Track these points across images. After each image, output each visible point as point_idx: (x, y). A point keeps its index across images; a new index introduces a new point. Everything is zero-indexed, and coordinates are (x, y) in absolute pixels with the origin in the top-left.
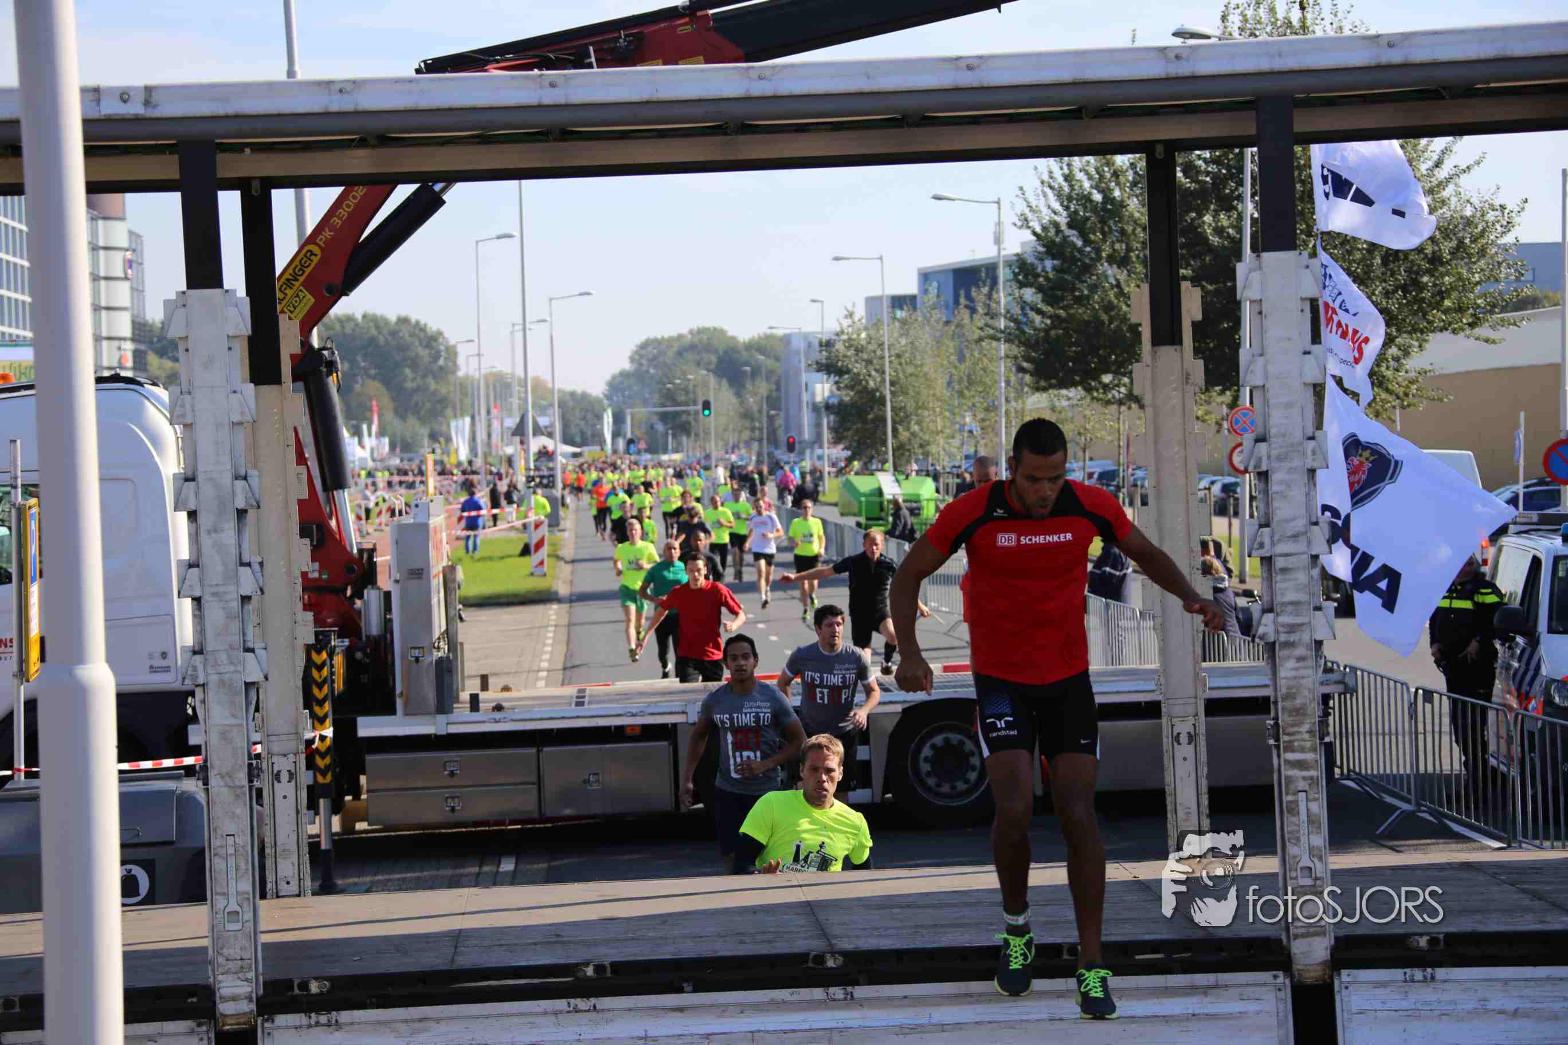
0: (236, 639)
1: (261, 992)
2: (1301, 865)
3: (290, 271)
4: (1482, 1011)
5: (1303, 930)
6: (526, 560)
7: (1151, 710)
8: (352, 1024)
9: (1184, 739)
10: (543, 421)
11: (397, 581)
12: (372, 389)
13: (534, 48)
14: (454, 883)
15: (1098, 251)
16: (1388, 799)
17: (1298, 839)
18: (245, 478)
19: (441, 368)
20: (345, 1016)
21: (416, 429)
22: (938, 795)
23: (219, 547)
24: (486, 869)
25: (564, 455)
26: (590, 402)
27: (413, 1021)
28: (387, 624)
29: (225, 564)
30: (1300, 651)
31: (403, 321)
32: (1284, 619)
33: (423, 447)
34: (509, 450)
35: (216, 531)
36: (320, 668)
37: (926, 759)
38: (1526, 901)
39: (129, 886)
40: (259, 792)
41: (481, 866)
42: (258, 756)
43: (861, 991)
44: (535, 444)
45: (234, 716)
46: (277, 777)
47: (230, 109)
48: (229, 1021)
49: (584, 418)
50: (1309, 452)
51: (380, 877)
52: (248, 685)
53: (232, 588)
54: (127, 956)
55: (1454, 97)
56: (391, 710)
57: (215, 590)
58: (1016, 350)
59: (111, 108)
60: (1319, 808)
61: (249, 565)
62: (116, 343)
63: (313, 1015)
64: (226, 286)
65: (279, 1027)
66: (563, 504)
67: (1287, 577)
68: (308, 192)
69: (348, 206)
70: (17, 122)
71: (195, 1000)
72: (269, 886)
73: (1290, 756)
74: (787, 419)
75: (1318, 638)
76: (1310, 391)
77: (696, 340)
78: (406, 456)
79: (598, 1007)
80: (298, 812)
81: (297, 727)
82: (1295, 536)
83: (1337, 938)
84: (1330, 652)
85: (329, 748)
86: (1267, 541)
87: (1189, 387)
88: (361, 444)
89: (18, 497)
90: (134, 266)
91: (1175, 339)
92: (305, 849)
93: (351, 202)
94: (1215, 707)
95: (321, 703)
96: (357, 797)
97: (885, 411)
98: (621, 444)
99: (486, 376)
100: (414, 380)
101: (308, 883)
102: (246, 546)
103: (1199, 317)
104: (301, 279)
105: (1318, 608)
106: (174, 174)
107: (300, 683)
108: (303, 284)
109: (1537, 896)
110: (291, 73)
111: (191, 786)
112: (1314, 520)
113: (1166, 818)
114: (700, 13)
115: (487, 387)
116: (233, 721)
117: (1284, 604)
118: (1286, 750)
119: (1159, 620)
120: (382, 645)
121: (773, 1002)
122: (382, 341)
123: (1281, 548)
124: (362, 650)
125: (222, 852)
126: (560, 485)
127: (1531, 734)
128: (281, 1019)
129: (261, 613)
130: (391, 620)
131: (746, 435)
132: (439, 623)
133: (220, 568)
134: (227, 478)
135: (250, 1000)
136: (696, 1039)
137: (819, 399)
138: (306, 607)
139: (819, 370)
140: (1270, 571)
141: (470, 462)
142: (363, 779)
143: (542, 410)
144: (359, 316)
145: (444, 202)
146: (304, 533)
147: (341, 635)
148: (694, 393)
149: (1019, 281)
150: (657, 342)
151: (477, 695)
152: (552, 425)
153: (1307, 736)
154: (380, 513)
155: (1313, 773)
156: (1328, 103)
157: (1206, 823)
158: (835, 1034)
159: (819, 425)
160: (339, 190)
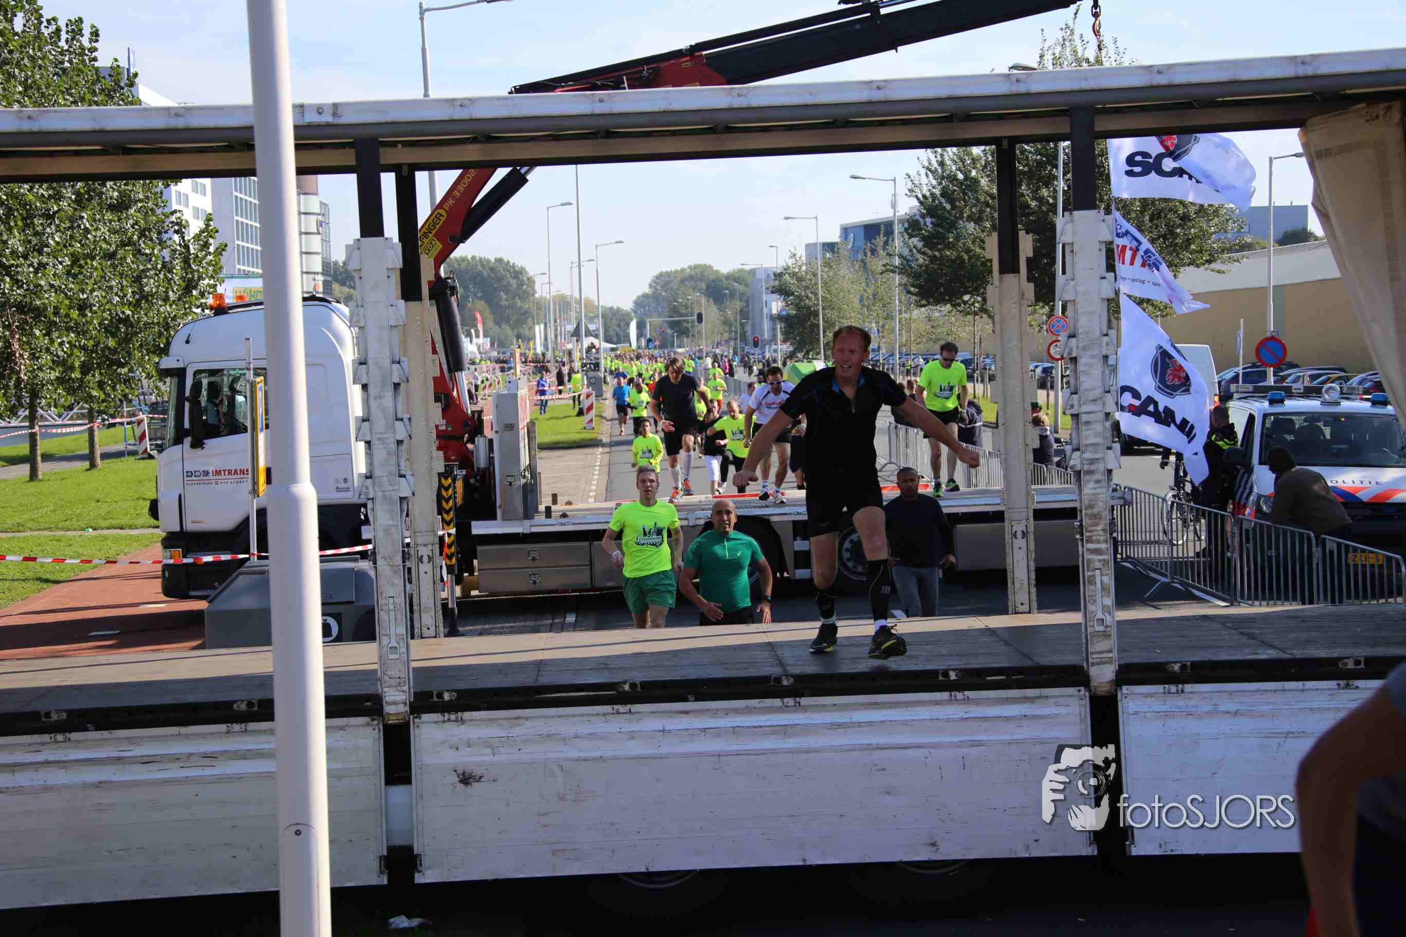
0: (393, 469)
1: (412, 699)
2: (1097, 617)
3: (426, 226)
4: (1215, 712)
5: (1098, 660)
6: (581, 418)
7: (998, 517)
8: (471, 720)
9: (1019, 535)
10: (592, 327)
11: (497, 432)
12: (481, 304)
13: (585, 78)
14: (536, 630)
15: (961, 213)
16: (1153, 575)
17: (1095, 601)
18: (399, 362)
19: (525, 292)
20: (467, 715)
21: (508, 331)
22: (855, 573)
23: (383, 409)
24: (556, 621)
25: (605, 350)
26: (623, 315)
27: (512, 719)
28: (491, 460)
29: (386, 419)
30: (1098, 476)
31: (499, 261)
32: (1088, 455)
33: (512, 344)
34: (569, 346)
35: (380, 397)
36: (447, 489)
37: (847, 550)
38: (1244, 640)
39: (326, 630)
40: (409, 570)
41: (553, 619)
42: (408, 545)
43: (805, 701)
44: (587, 342)
45: (393, 519)
46: (421, 559)
47: (389, 119)
48: (392, 717)
49: (619, 325)
50: (1104, 344)
51: (487, 626)
52: (401, 499)
53: (391, 435)
54: (326, 675)
55: (1202, 107)
56: (493, 517)
57: (378, 436)
58: (905, 280)
59: (311, 118)
60: (1109, 580)
61: (402, 420)
62: (312, 276)
63: (446, 714)
64: (386, 235)
65: (423, 722)
66: (605, 382)
67: (1089, 427)
68: (437, 173)
69: (464, 184)
70: (251, 128)
71: (369, 704)
72: (416, 630)
73: (1090, 546)
74: (753, 325)
75: (1109, 468)
76: (1106, 304)
77: (693, 273)
78: (502, 350)
79: (632, 710)
80: (434, 583)
81: (433, 527)
82: (1094, 401)
83: (1120, 666)
84: (1117, 479)
85: (453, 542)
86: (1076, 404)
87: (1024, 302)
88: (471, 342)
89: (250, 375)
90: (324, 225)
91: (1015, 270)
92: (440, 607)
93: (466, 181)
94: (1039, 515)
95: (448, 512)
96: (471, 574)
97: (818, 320)
98: (643, 342)
99: (555, 297)
100: (507, 300)
101: (442, 629)
102: (400, 407)
103: (1031, 254)
104: (434, 232)
105: (1109, 448)
106: (353, 162)
107: (435, 498)
108: (435, 236)
109: (1252, 636)
110: (426, 95)
111: (364, 565)
112: (1107, 389)
113: (1007, 587)
114: (697, 54)
115: (555, 303)
116: (391, 522)
117: (1086, 445)
118: (1088, 542)
119: (1003, 457)
120: (487, 475)
121: (747, 708)
122: (485, 274)
123: (1086, 408)
124: (475, 477)
125: (385, 608)
126: (603, 370)
127: (1247, 531)
128: (426, 717)
129: (409, 452)
130: (493, 458)
131: (726, 336)
132: (525, 460)
133: (384, 422)
134: (387, 363)
135: (405, 704)
136: (697, 732)
137: (774, 311)
138: (439, 448)
139: (772, 292)
140: (1077, 424)
141: (543, 354)
142: (475, 562)
143: (591, 320)
144: (469, 257)
145: (526, 181)
146: (436, 401)
147: (461, 468)
148: (692, 308)
149: (908, 234)
150: (668, 274)
151: (550, 507)
152: (598, 329)
153: (1101, 533)
154: (485, 388)
155: (1105, 557)
156: (1118, 111)
157: (1033, 590)
158: (788, 728)
159: (774, 329)
160: (458, 172)
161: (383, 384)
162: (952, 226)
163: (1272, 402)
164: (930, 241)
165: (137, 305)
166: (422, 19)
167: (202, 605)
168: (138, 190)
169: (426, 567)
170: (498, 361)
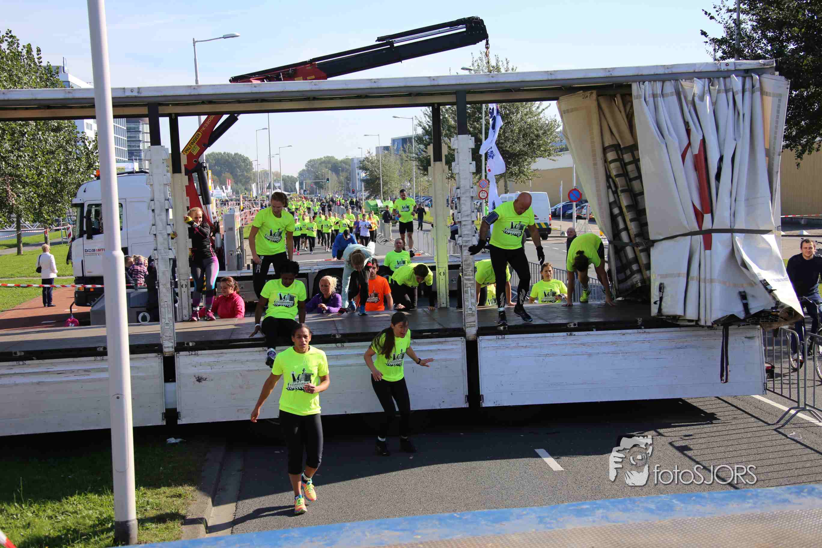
0: (166, 246)
1: (176, 345)
2: (469, 308)
4: (518, 347)
5: (469, 326)
8: (202, 354)
9: (442, 274)
10: (277, 185)
11: (225, 232)
12: (228, 174)
13: (264, 73)
17: (468, 301)
18: (168, 200)
19: (248, 169)
20: (200, 352)
21: (240, 187)
23: (162, 220)
26: (293, 179)
27: (220, 353)
31: (236, 154)
32: (466, 238)
35: (160, 215)
43: (345, 345)
45: (166, 268)
46: (181, 286)
48: (167, 353)
49: (292, 184)
50: (471, 192)
53: (165, 231)
55: (516, 91)
57: (161, 232)
58: (418, 163)
61: (170, 225)
63: (191, 352)
65: (181, 355)
67: (466, 227)
69: (209, 121)
71: (157, 348)
72: (177, 320)
73: (466, 277)
74: (352, 184)
76: (472, 174)
77: (326, 160)
82: (469, 215)
83: (478, 328)
86: (461, 217)
87: (444, 174)
88: (223, 191)
91: (440, 160)
93: (210, 119)
97: (380, 181)
98: (302, 191)
100: (240, 173)
104: (196, 142)
105: (474, 236)
108: (197, 144)
112: (473, 211)
114: (313, 63)
115: (262, 174)
117: (465, 234)
118: (465, 275)
123: (463, 219)
128: (182, 353)
130: (224, 243)
131: (340, 189)
132: (238, 244)
133: (162, 226)
134: (162, 200)
135: (173, 348)
137: (361, 177)
145: (238, 120)
148: (325, 176)
150: (313, 161)
157: (448, 297)
158: (339, 357)
159: (361, 185)
166: (194, 46)
167: (88, 309)
169: (184, 290)
170: (236, 200)
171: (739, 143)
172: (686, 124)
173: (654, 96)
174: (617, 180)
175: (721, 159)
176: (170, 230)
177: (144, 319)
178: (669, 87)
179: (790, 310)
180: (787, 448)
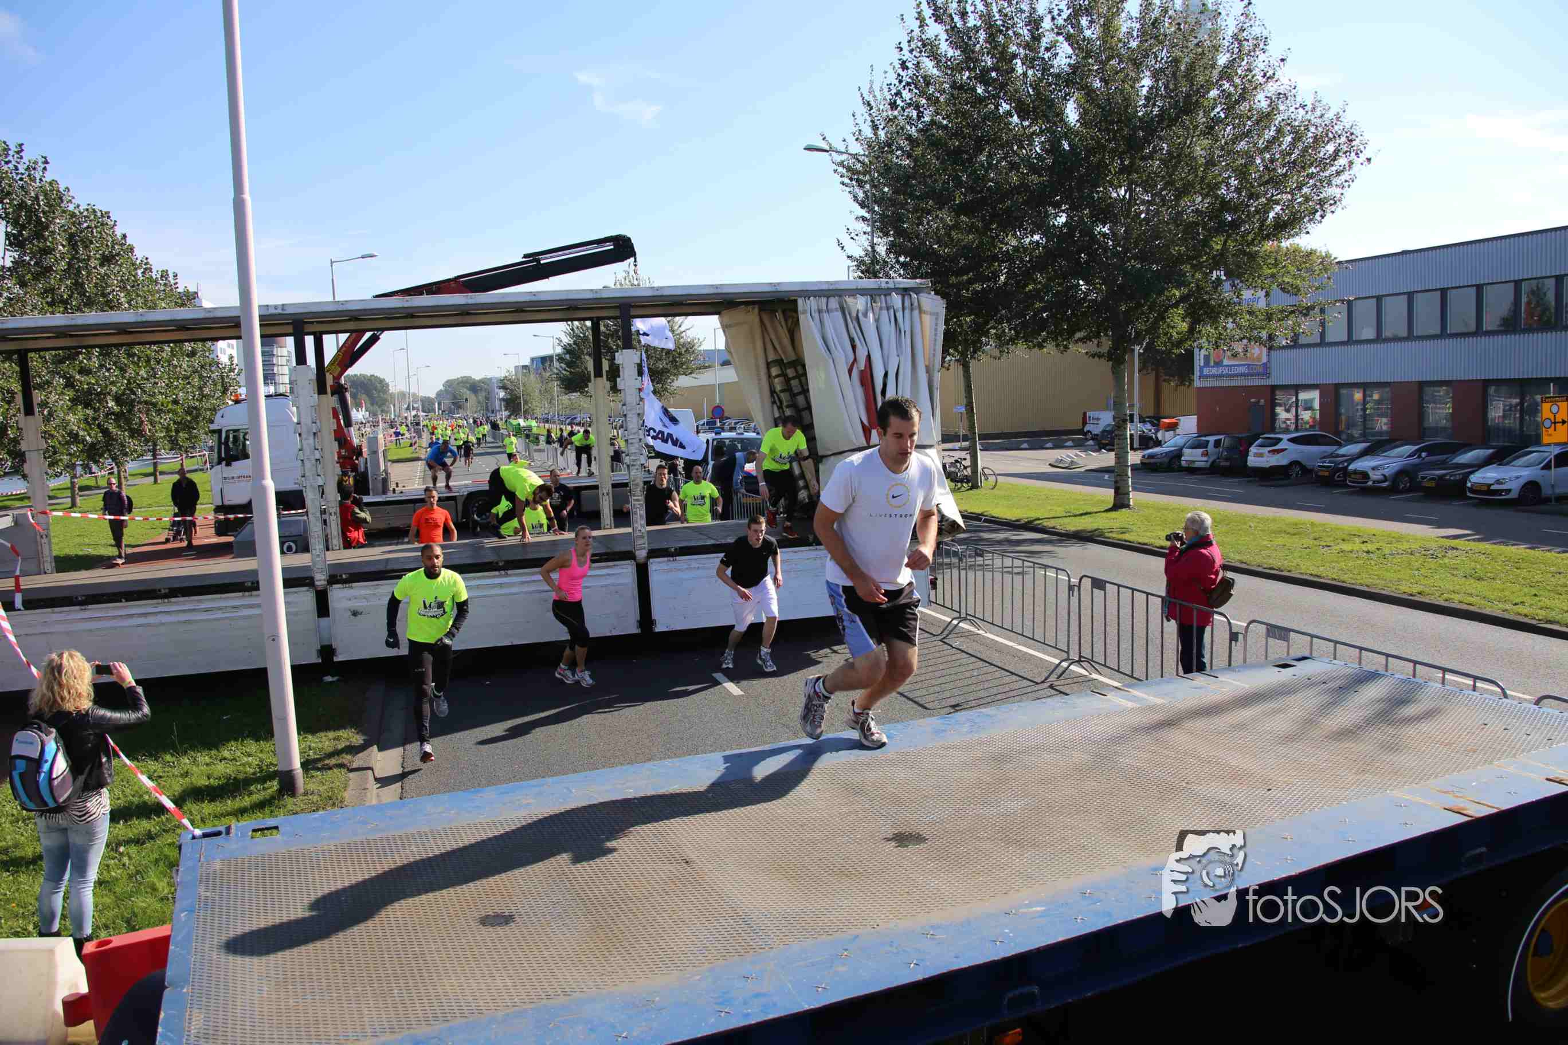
0: (314, 473)
1: (328, 578)
2: (638, 530)
4: (690, 569)
5: (639, 548)
6: (411, 448)
7: (597, 487)
9: (606, 495)
12: (364, 396)
17: (637, 523)
18: (317, 423)
19: (384, 390)
20: (354, 585)
21: (377, 409)
23: (309, 444)
25: (423, 416)
26: (431, 400)
27: (375, 586)
29: (310, 450)
30: (636, 467)
31: (372, 376)
35: (307, 440)
36: (344, 481)
38: (701, 536)
40: (325, 519)
42: (324, 509)
43: (509, 572)
45: (316, 497)
47: (311, 310)
48: (319, 587)
50: (638, 408)
52: (320, 486)
53: (312, 458)
54: (284, 569)
57: (307, 457)
59: (272, 311)
60: (643, 512)
61: (319, 450)
63: (344, 585)
65: (334, 589)
66: (423, 431)
70: (240, 317)
71: (307, 581)
72: (328, 547)
74: (491, 403)
75: (641, 463)
76: (638, 390)
77: (463, 380)
78: (374, 417)
82: (634, 434)
83: (649, 550)
87: (605, 391)
88: (357, 413)
91: (601, 376)
94: (614, 486)
102: (318, 444)
103: (607, 369)
104: (336, 363)
105: (641, 455)
106: (289, 332)
107: (336, 486)
108: (335, 366)
109: (704, 534)
111: (305, 518)
113: (601, 518)
114: (460, 280)
118: (633, 497)
121: (483, 576)
125: (314, 538)
126: (422, 425)
128: (334, 586)
129: (323, 465)
132: (382, 468)
134: (310, 422)
135: (325, 580)
137: (501, 397)
138: (337, 463)
139: (499, 388)
145: (381, 337)
148: (463, 396)
149: (560, 361)
150: (454, 381)
151: (395, 489)
156: (643, 306)
157: (612, 518)
158: (503, 584)
160: (347, 335)
161: (309, 432)
162: (579, 357)
163: (716, 434)
164: (569, 364)
165: (200, 401)
166: (332, 266)
167: (230, 539)
168: (200, 345)
169: (333, 517)
171: (902, 358)
172: (852, 340)
173: (820, 311)
174: (782, 395)
175: (886, 375)
176: (318, 456)
177: (290, 549)
178: (834, 303)
179: (954, 523)
180: (954, 658)
